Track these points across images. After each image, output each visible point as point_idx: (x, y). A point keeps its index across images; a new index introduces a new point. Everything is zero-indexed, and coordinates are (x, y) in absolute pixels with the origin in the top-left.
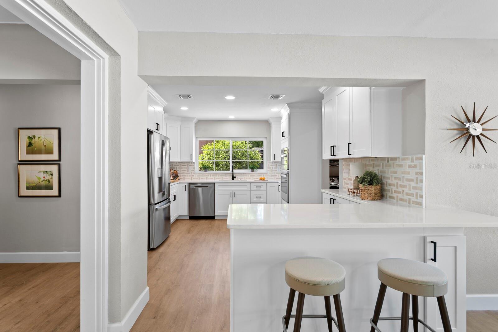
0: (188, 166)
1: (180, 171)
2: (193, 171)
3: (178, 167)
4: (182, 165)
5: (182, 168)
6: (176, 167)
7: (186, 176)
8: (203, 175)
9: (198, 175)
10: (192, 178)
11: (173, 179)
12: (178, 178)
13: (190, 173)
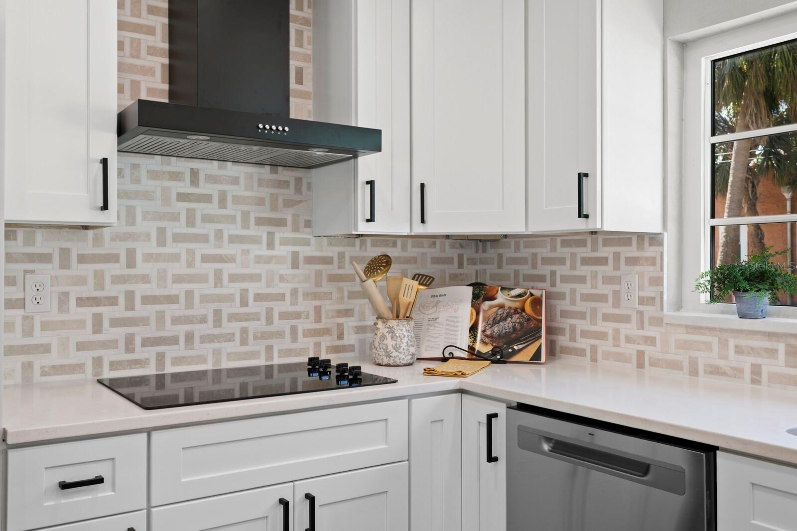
0: (617, 267)
1: (573, 303)
2: (650, 301)
3: (562, 270)
4: (586, 261)
5: (582, 280)
6: (553, 273)
7: (602, 336)
8: (723, 344)
9: (683, 336)
10: (640, 354)
11: (486, 349)
12: (532, 350)
13: (626, 319)
